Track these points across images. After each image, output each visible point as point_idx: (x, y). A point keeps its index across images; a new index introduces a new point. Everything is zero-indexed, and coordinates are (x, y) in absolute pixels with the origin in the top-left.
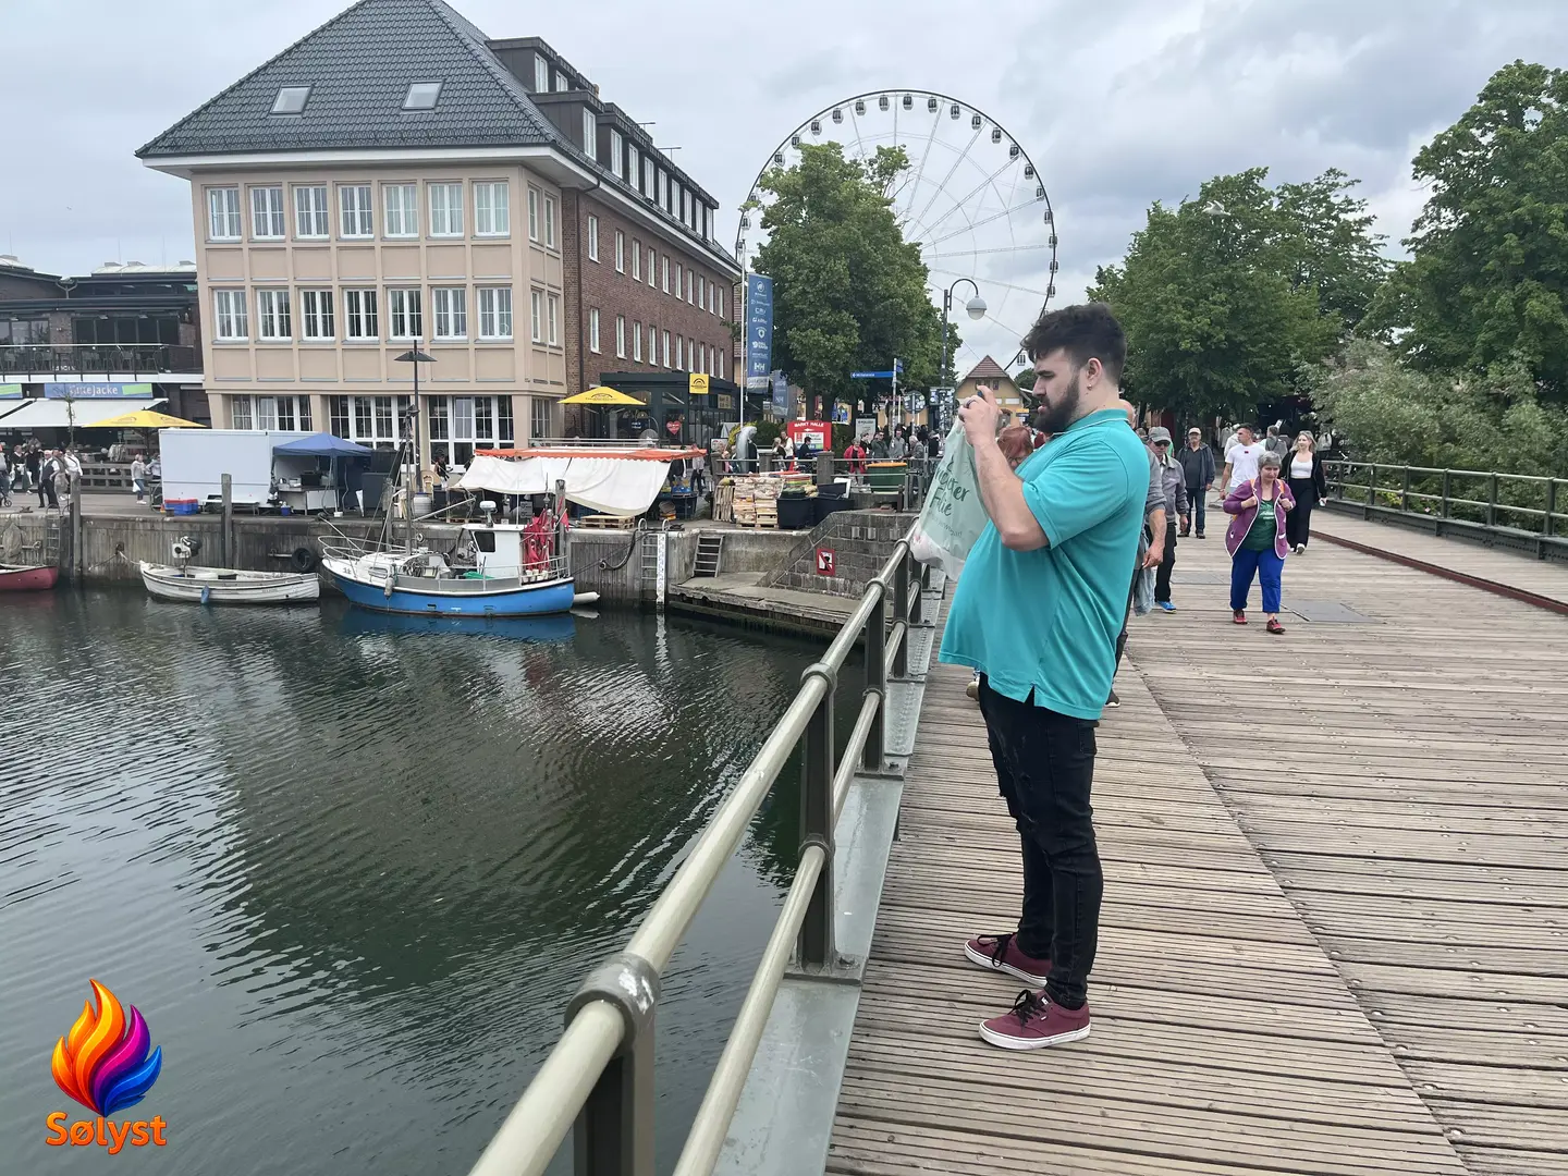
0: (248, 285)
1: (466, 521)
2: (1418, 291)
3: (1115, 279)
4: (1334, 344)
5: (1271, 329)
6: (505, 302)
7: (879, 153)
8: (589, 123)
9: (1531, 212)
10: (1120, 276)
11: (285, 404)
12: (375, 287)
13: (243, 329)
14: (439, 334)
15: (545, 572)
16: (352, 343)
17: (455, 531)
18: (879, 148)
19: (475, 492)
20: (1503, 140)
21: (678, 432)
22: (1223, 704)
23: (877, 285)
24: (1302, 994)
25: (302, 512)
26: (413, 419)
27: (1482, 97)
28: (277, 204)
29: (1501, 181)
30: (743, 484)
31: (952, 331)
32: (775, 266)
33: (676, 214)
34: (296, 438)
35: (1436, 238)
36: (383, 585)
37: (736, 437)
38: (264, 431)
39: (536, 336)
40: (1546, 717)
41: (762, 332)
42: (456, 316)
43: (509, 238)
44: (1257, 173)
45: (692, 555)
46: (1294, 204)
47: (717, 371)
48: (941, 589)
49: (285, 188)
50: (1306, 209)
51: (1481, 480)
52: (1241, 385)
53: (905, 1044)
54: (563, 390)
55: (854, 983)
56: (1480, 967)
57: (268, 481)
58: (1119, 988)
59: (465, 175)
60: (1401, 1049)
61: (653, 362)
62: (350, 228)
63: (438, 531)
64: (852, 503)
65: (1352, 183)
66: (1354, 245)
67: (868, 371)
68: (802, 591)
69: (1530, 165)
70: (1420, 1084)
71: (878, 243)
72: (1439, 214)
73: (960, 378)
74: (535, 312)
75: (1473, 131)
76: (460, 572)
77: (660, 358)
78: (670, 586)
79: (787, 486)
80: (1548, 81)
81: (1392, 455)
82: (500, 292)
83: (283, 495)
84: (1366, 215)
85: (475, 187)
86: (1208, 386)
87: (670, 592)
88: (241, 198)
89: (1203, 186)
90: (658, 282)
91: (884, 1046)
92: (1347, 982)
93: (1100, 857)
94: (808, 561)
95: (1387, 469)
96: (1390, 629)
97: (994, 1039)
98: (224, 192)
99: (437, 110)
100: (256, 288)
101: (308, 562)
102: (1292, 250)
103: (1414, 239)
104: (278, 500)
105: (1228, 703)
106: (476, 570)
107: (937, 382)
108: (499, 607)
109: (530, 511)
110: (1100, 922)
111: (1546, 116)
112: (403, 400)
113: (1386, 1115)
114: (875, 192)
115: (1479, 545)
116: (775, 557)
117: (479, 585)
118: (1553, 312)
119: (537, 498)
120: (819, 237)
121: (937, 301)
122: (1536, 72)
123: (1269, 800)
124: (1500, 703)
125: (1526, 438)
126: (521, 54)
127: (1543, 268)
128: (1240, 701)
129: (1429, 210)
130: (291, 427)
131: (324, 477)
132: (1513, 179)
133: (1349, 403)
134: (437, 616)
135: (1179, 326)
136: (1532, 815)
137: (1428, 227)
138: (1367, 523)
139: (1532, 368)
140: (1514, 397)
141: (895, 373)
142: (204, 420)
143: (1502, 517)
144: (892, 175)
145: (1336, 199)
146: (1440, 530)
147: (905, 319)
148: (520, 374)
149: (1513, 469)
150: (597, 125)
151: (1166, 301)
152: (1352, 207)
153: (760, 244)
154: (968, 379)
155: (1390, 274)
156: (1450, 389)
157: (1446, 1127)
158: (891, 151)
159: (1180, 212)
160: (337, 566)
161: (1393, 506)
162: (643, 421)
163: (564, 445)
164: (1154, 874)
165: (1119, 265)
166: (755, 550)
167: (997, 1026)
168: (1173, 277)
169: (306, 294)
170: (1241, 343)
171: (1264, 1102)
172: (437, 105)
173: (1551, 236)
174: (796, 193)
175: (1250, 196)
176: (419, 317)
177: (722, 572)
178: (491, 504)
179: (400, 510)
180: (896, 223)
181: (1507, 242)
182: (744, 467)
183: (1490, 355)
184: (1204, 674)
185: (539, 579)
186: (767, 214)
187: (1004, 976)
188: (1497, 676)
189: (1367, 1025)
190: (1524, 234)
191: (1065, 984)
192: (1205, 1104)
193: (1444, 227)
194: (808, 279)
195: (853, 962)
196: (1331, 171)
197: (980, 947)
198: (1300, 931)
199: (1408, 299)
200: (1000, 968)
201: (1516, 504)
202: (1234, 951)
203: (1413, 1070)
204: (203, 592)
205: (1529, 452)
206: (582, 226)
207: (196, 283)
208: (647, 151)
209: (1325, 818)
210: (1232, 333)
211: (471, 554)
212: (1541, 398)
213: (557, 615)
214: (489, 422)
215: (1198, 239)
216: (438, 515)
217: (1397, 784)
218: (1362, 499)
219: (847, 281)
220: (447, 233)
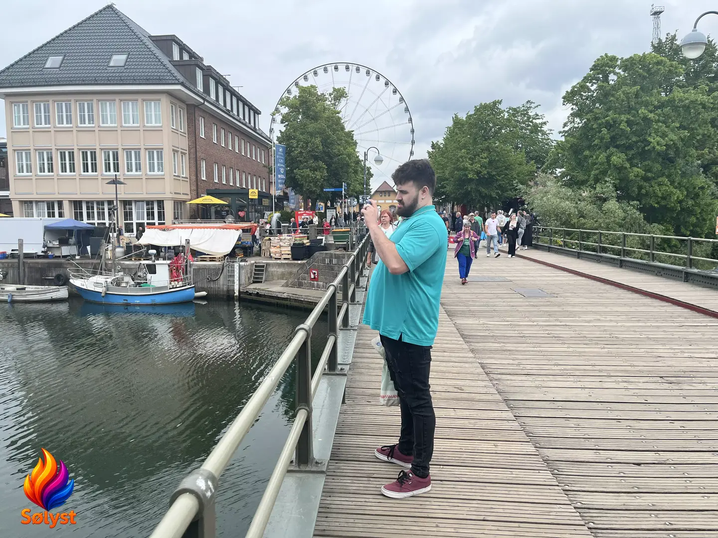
0: (32, 148)
1: (142, 259)
2: (566, 153)
3: (439, 148)
4: (533, 175)
5: (506, 169)
6: (160, 157)
7: (334, 91)
8: (199, 74)
9: (612, 119)
10: (442, 146)
11: (50, 205)
12: (95, 149)
13: (29, 169)
14: (128, 171)
15: (180, 283)
16: (84, 176)
17: (137, 265)
18: (334, 88)
19: (145, 246)
20: (600, 88)
21: (244, 216)
22: (489, 335)
23: (335, 149)
24: (524, 464)
25: (59, 257)
26: (115, 212)
27: (592, 70)
28: (47, 110)
29: (600, 106)
30: (275, 240)
31: (369, 171)
32: (288, 140)
33: (241, 116)
34: (55, 221)
35: (573, 131)
36: (101, 291)
37: (271, 218)
38: (40, 218)
39: (175, 172)
40: (624, 336)
41: (282, 171)
42: (136, 163)
43: (161, 127)
44: (498, 102)
45: (251, 273)
46: (514, 115)
47: (262, 188)
48: (365, 287)
49: (51, 103)
50: (519, 118)
51: (595, 234)
52: (494, 193)
53: (347, 499)
54: (189, 197)
55: (322, 472)
56: (599, 448)
57: (42, 242)
58: (444, 467)
59: (140, 97)
60: (567, 486)
61: (231, 184)
62: (83, 121)
63: (128, 265)
64: (325, 248)
65: (537, 106)
66: (539, 133)
67: (332, 188)
68: (304, 288)
69: (612, 98)
70: (575, 502)
71: (334, 131)
72: (574, 120)
73: (373, 191)
74: (175, 161)
75: (588, 84)
76: (139, 284)
77: (235, 182)
78: (241, 288)
79: (296, 240)
80: (619, 63)
81: (558, 223)
82: (158, 152)
83: (49, 248)
84: (544, 121)
85: (144, 103)
86: (480, 193)
87: (241, 290)
88: (29, 107)
89: (475, 107)
90: (233, 147)
91: (337, 501)
92: (542, 457)
93: (433, 406)
94: (306, 275)
95: (557, 230)
96: (559, 299)
97: (388, 494)
98: (21, 105)
99: (126, 67)
100: (36, 150)
101: (63, 280)
102: (514, 135)
103: (564, 131)
104: (47, 251)
105: (491, 334)
106: (147, 283)
107: (362, 193)
108: (158, 299)
109: (173, 254)
110: (435, 436)
111: (618, 78)
112: (110, 202)
113: (559, 518)
114: (332, 108)
115: (595, 262)
116: (291, 273)
117: (148, 290)
118: (623, 161)
119: (176, 248)
120: (308, 128)
121: (362, 158)
122: (614, 59)
123: (509, 377)
124: (605, 330)
125: (612, 215)
126: (166, 42)
127: (618, 143)
128: (497, 333)
129: (570, 118)
130: (54, 216)
131: (70, 240)
132: (605, 105)
133: (539, 201)
134: (128, 305)
135: (467, 168)
136: (620, 379)
137: (570, 126)
138: (549, 253)
139: (615, 186)
140: (608, 198)
141: (343, 189)
142: (10, 213)
143: (604, 250)
144: (340, 100)
145: (532, 113)
146: (579, 256)
147: (348, 165)
148: (168, 190)
149: (608, 229)
150: (203, 75)
151: (461, 157)
152: (538, 117)
153: (280, 131)
154: (376, 192)
155: (554, 146)
156: (581, 195)
157: (587, 521)
158: (339, 90)
159: (466, 118)
160: (77, 282)
161: (560, 246)
162: (227, 211)
163: (189, 223)
164: (460, 413)
165: (441, 141)
166: (281, 270)
167: (390, 488)
168: (464, 146)
169: (61, 153)
170: (494, 175)
171: (508, 515)
172: (125, 65)
173: (621, 129)
174: (296, 108)
175: (495, 112)
176: (118, 163)
177: (266, 280)
178: (154, 251)
179: (109, 254)
180: (342, 122)
181: (603, 132)
182: (275, 232)
183: (597, 180)
184: (481, 322)
185: (178, 286)
186: (283, 117)
187: (394, 465)
188: (604, 319)
189: (551, 476)
190: (610, 128)
191: (420, 467)
192: (482, 518)
193: (576, 125)
194: (303, 147)
195: (322, 463)
196: (528, 102)
197: (382, 451)
198: (522, 436)
199: (563, 156)
200: (392, 461)
201: (610, 244)
202: (494, 447)
203: (572, 496)
204: (9, 297)
205: (614, 221)
206: (197, 121)
207: (6, 148)
208: (227, 88)
209: (533, 384)
210: (490, 170)
211: (145, 275)
212: (619, 199)
213: (186, 303)
214: (153, 213)
215: (474, 131)
216: (128, 257)
217: (562, 367)
218: (547, 243)
219: (321, 147)
220: (131, 124)
